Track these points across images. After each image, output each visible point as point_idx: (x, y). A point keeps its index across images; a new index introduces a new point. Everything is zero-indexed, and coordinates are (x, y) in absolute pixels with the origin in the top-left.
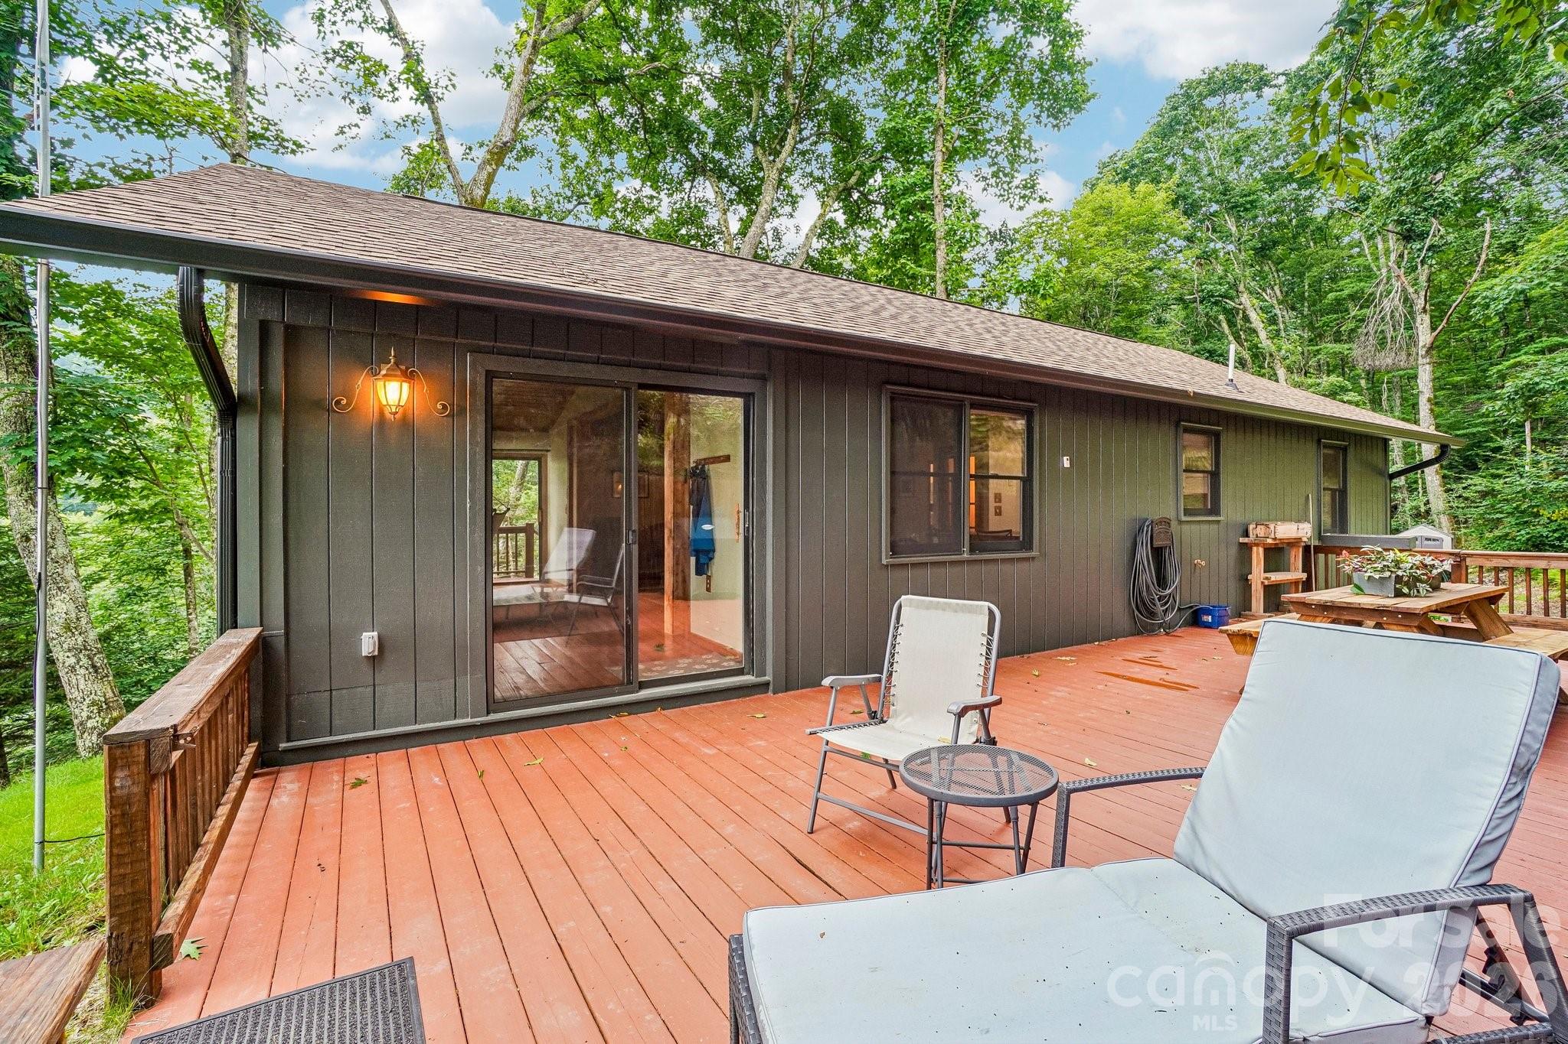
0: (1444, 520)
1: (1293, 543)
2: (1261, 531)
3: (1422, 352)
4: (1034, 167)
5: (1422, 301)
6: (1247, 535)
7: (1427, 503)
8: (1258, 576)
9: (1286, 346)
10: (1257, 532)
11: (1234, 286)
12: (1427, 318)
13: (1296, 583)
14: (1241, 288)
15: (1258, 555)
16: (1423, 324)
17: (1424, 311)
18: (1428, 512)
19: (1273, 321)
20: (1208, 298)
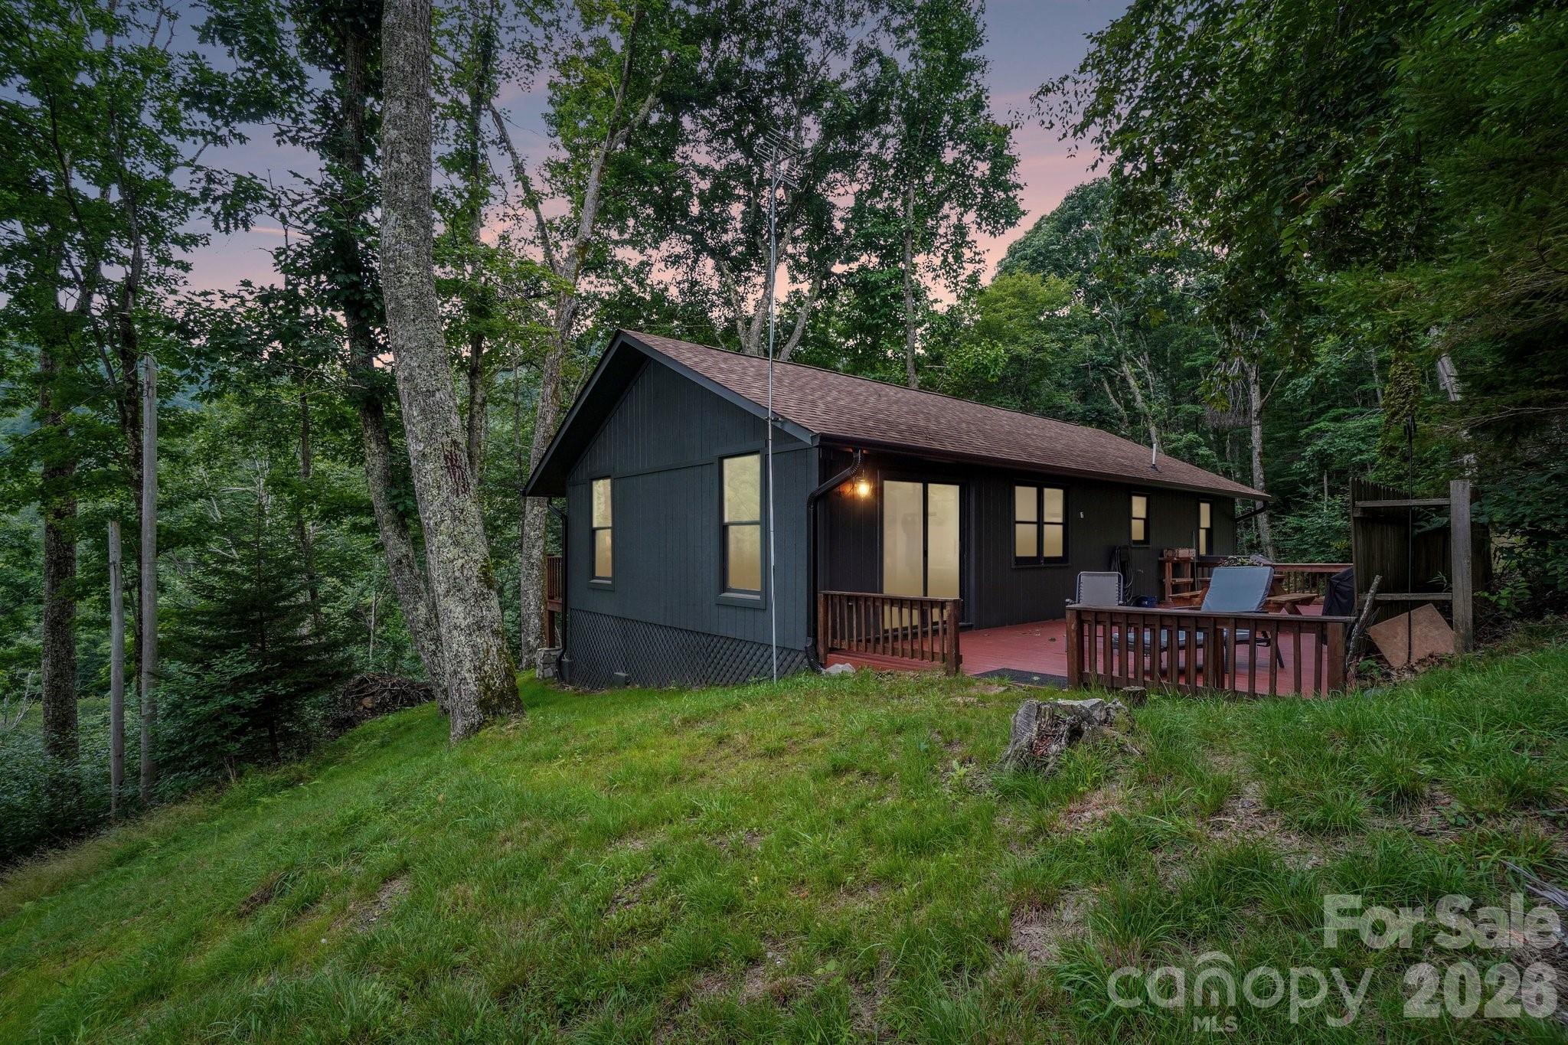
0: (1270, 549)
1: (1187, 560)
2: (1170, 553)
3: (1254, 415)
4: (978, 266)
5: (1254, 374)
6: (1162, 555)
7: (1258, 536)
8: (1169, 579)
9: (1155, 408)
10: (1168, 554)
11: (1117, 356)
12: (1257, 387)
13: (1187, 584)
14: (1123, 358)
15: (1169, 567)
16: (1255, 393)
17: (1256, 382)
18: (1259, 543)
19: (1146, 386)
20: (1097, 366)
